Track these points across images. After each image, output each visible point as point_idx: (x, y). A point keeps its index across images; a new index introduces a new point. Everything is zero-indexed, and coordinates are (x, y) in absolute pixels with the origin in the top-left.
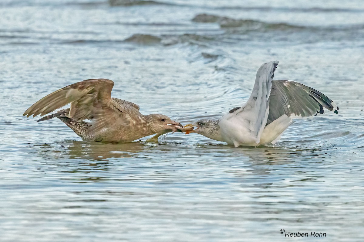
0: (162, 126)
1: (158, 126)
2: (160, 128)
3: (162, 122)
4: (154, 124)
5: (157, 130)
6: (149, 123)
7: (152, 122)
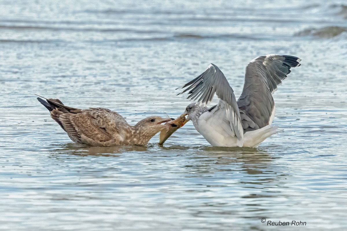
0: (153, 127)
1: (148, 128)
2: (151, 129)
3: (153, 123)
4: (143, 128)
5: (148, 132)
6: (138, 129)
7: (142, 127)
